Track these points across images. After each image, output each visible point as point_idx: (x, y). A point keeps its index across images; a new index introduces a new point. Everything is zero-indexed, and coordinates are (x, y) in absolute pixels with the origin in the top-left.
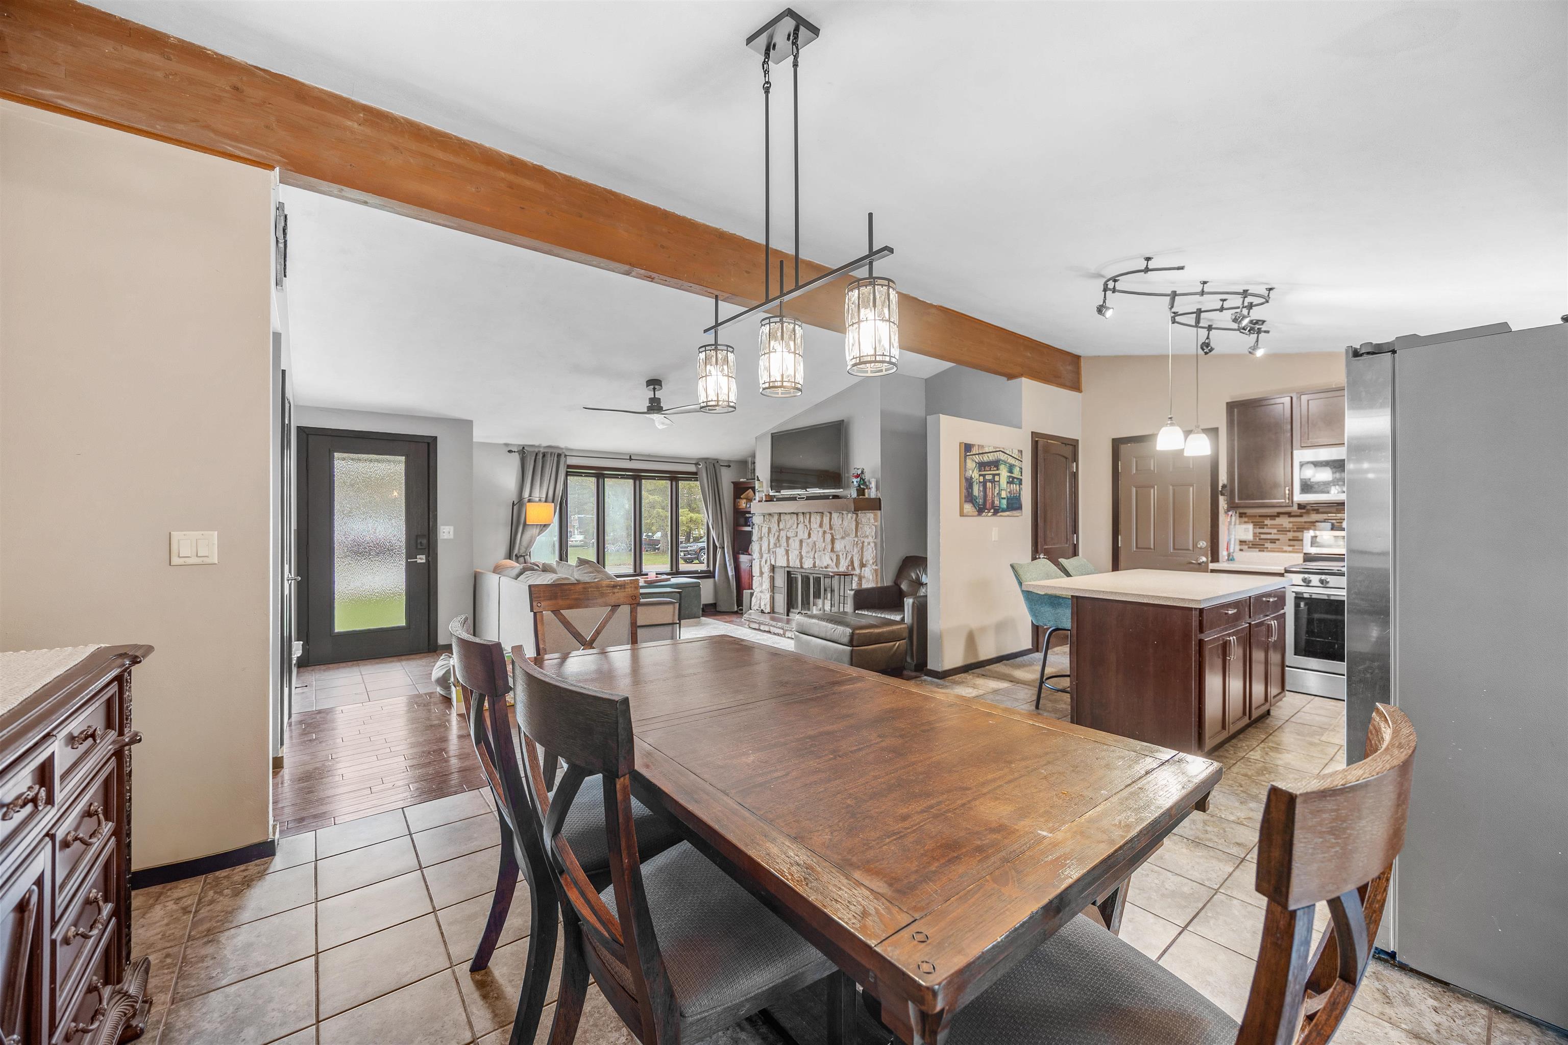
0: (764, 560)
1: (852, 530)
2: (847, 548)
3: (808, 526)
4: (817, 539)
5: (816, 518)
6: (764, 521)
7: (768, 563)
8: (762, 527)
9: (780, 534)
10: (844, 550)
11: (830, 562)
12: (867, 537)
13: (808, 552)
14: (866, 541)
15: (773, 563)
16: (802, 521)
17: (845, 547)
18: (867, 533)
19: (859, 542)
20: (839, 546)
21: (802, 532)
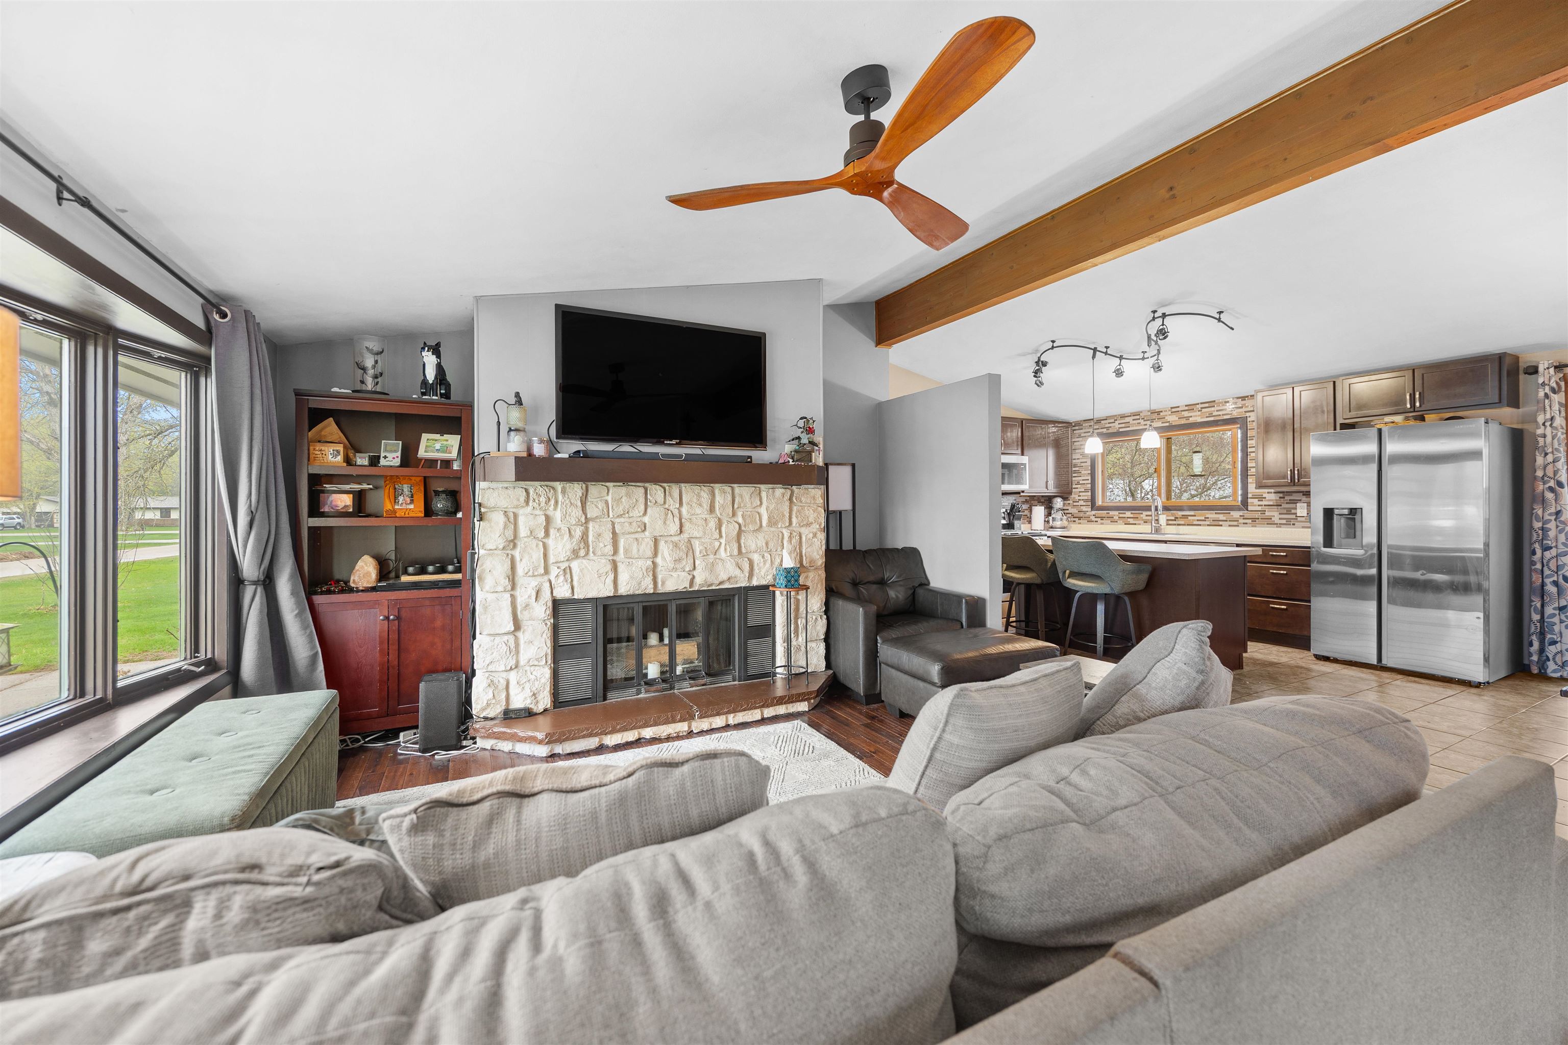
0: (524, 594)
1: (784, 516)
2: (771, 545)
3: (676, 512)
4: (705, 533)
5: (699, 496)
6: (527, 502)
7: (546, 596)
8: (516, 516)
9: (587, 529)
10: (765, 548)
11: (737, 572)
12: (809, 525)
13: (679, 560)
14: (805, 531)
15: (563, 592)
16: (660, 499)
17: (767, 544)
18: (811, 520)
19: (795, 534)
20: (751, 542)
21: (660, 522)
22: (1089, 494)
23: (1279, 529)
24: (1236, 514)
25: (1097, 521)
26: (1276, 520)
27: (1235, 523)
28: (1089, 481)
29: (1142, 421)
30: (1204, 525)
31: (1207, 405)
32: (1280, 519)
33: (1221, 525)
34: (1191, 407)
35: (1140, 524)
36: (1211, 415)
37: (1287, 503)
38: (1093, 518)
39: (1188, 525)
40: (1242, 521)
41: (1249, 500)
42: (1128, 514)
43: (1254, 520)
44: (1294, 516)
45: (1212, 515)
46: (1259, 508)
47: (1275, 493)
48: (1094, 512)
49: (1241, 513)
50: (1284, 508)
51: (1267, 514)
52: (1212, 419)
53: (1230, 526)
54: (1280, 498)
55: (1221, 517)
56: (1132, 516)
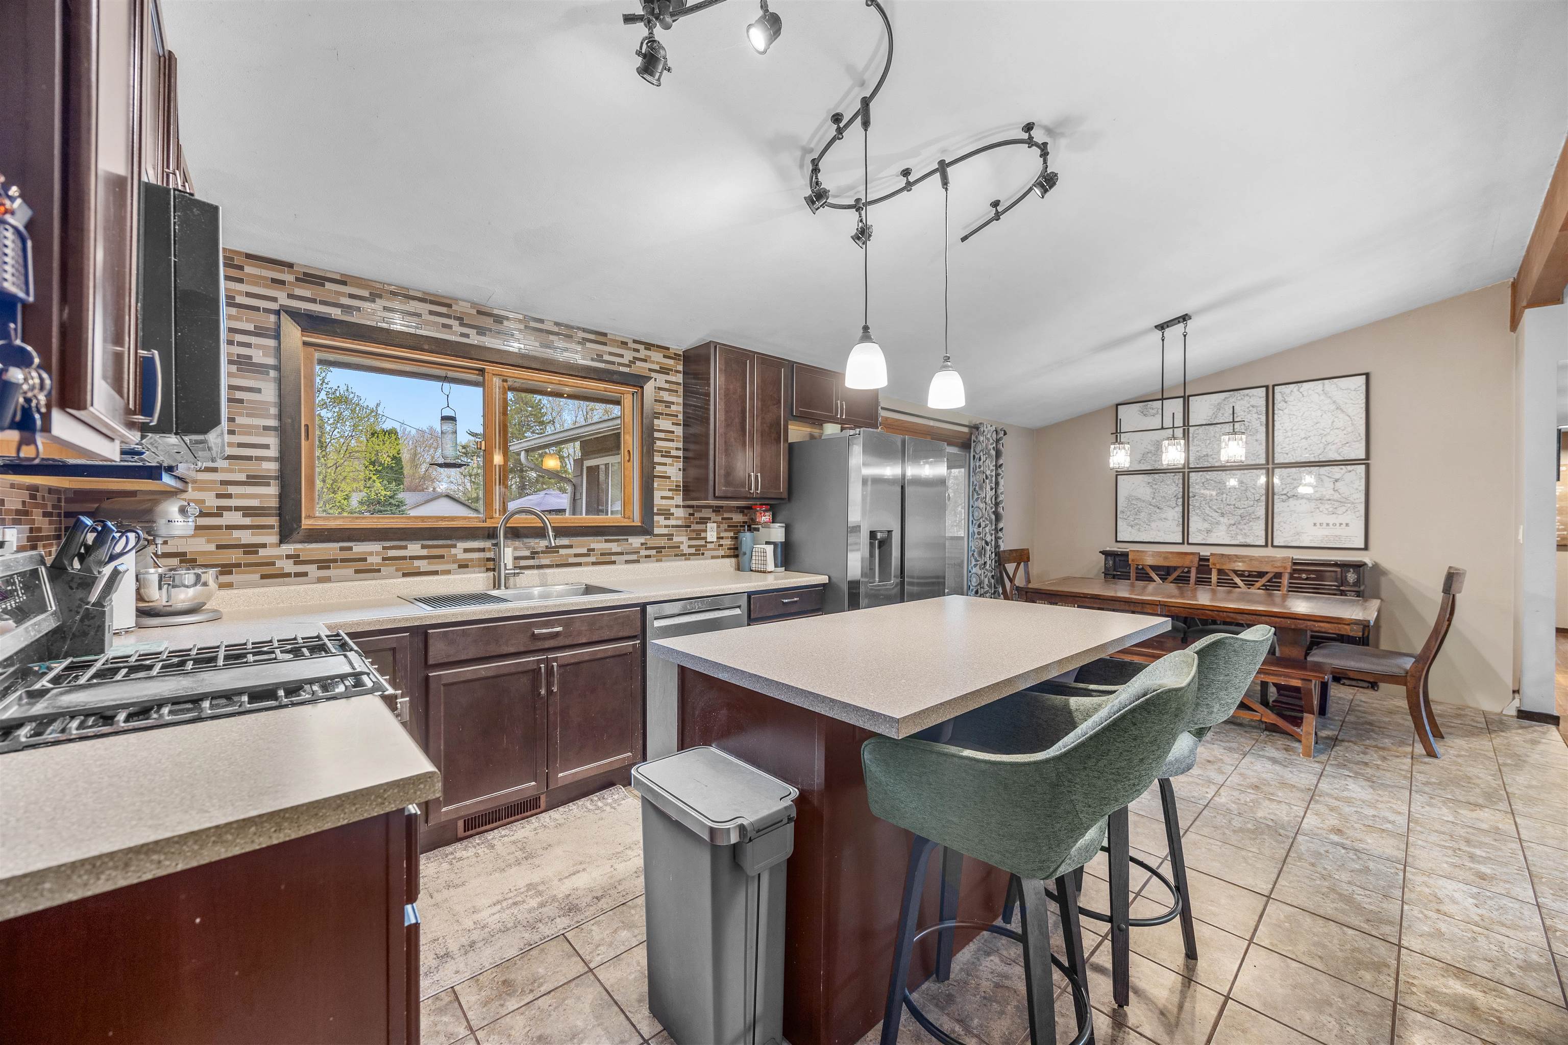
22: (272, 490)
23: (688, 562)
24: (636, 541)
25: (305, 574)
26: (686, 550)
27: (634, 557)
28: (273, 452)
29: (455, 324)
30: (587, 564)
31: (592, 337)
32: (690, 547)
33: (614, 563)
34: (567, 331)
35: (448, 572)
36: (599, 357)
37: (697, 523)
38: (289, 566)
39: (558, 566)
40: (644, 553)
41: (656, 518)
42: (414, 548)
43: (659, 549)
44: (702, 542)
45: (599, 544)
46: (665, 531)
47: (684, 507)
48: (288, 548)
49: (642, 539)
50: (694, 531)
51: (676, 539)
52: (602, 365)
53: (627, 562)
54: (690, 514)
55: (614, 547)
56: (425, 552)
